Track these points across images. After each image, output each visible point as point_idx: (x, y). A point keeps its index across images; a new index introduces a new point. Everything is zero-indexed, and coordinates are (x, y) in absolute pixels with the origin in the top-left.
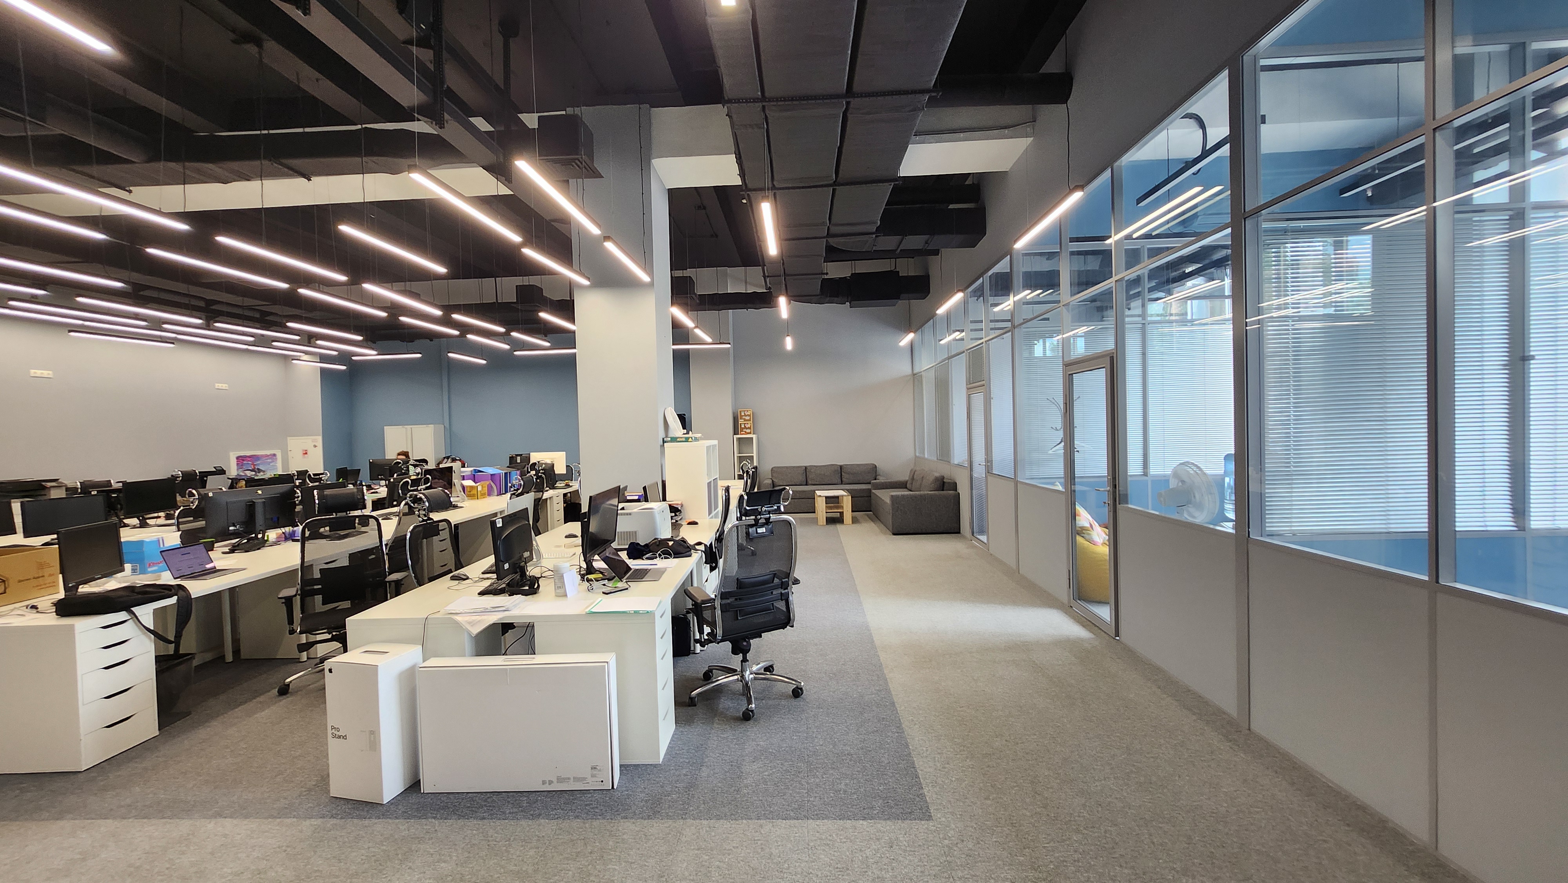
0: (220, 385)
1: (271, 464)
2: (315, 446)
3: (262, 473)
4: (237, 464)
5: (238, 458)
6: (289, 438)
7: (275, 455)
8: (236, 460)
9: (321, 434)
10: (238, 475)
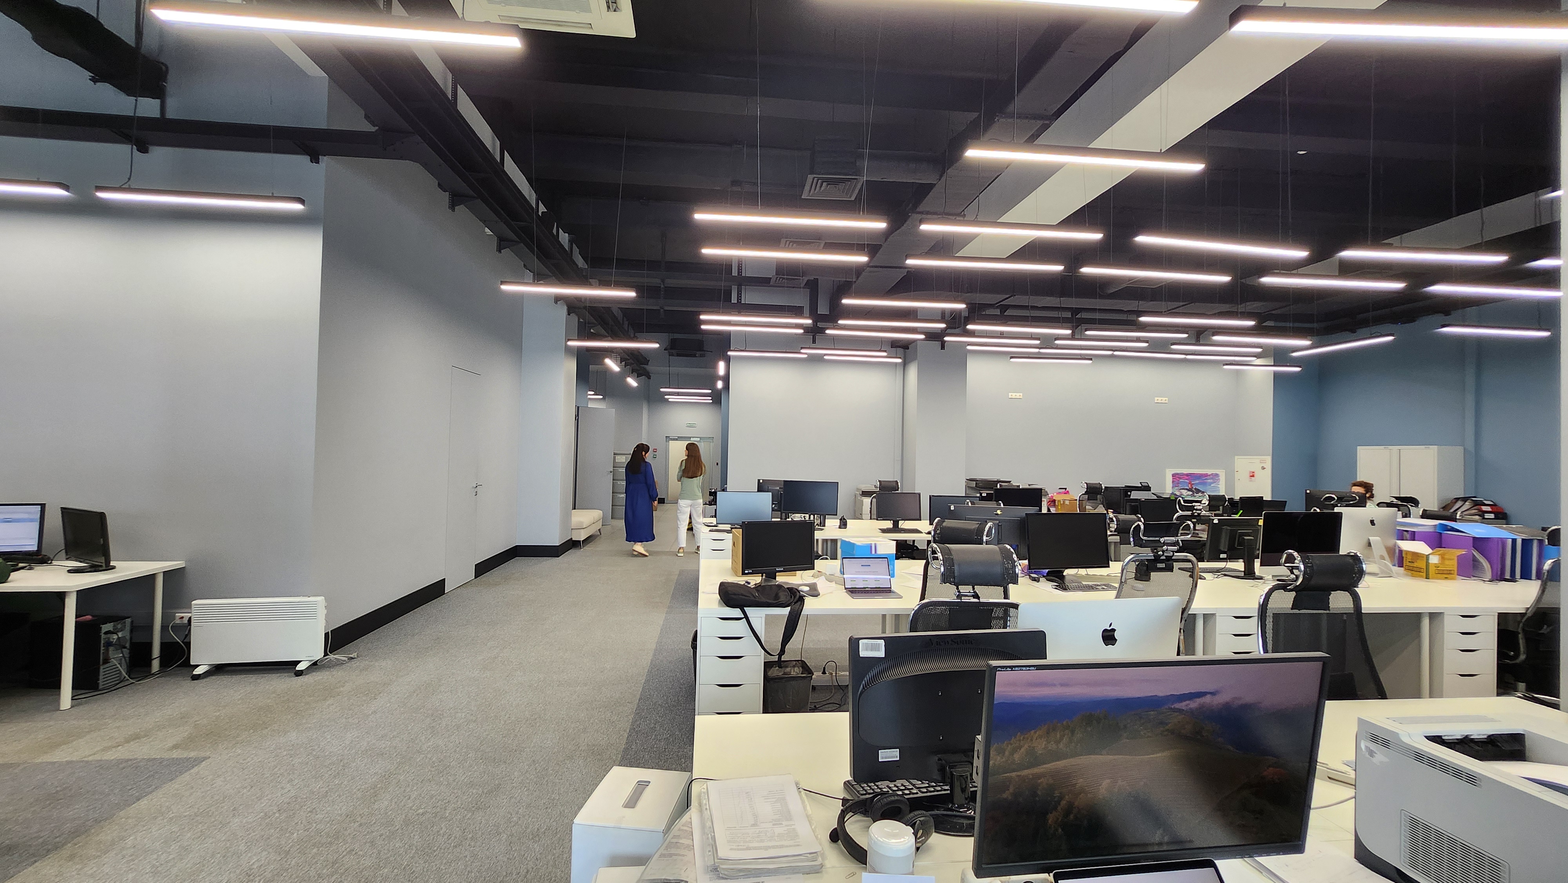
0: (1160, 399)
1: (1212, 485)
2: (1263, 468)
3: (1200, 494)
4: (1173, 482)
5: (1173, 475)
6: (1236, 457)
7: (1217, 475)
8: (1171, 478)
9: (1271, 454)
10: (1172, 493)
